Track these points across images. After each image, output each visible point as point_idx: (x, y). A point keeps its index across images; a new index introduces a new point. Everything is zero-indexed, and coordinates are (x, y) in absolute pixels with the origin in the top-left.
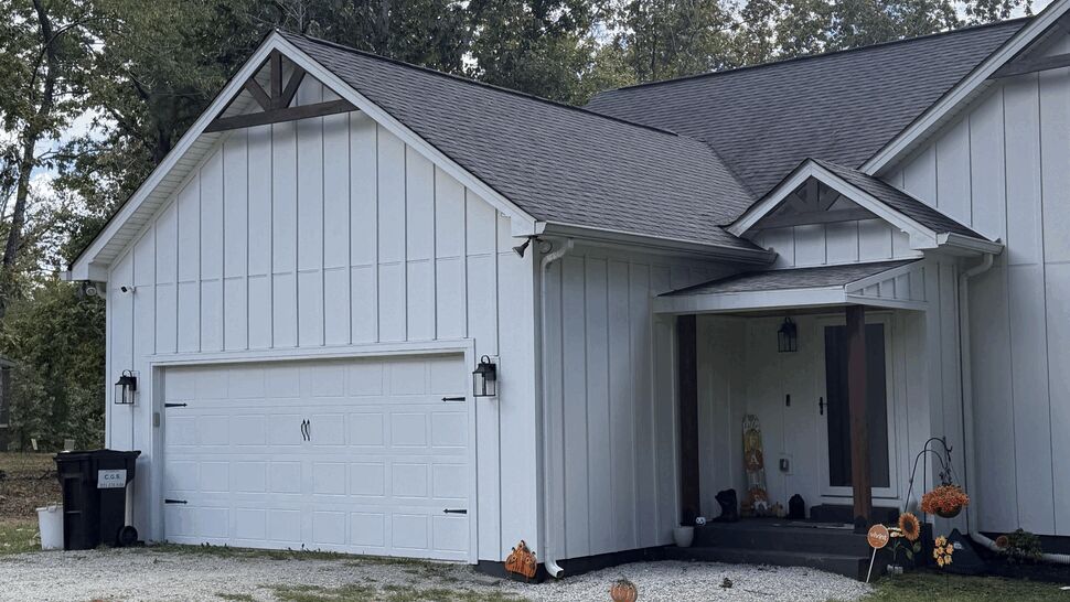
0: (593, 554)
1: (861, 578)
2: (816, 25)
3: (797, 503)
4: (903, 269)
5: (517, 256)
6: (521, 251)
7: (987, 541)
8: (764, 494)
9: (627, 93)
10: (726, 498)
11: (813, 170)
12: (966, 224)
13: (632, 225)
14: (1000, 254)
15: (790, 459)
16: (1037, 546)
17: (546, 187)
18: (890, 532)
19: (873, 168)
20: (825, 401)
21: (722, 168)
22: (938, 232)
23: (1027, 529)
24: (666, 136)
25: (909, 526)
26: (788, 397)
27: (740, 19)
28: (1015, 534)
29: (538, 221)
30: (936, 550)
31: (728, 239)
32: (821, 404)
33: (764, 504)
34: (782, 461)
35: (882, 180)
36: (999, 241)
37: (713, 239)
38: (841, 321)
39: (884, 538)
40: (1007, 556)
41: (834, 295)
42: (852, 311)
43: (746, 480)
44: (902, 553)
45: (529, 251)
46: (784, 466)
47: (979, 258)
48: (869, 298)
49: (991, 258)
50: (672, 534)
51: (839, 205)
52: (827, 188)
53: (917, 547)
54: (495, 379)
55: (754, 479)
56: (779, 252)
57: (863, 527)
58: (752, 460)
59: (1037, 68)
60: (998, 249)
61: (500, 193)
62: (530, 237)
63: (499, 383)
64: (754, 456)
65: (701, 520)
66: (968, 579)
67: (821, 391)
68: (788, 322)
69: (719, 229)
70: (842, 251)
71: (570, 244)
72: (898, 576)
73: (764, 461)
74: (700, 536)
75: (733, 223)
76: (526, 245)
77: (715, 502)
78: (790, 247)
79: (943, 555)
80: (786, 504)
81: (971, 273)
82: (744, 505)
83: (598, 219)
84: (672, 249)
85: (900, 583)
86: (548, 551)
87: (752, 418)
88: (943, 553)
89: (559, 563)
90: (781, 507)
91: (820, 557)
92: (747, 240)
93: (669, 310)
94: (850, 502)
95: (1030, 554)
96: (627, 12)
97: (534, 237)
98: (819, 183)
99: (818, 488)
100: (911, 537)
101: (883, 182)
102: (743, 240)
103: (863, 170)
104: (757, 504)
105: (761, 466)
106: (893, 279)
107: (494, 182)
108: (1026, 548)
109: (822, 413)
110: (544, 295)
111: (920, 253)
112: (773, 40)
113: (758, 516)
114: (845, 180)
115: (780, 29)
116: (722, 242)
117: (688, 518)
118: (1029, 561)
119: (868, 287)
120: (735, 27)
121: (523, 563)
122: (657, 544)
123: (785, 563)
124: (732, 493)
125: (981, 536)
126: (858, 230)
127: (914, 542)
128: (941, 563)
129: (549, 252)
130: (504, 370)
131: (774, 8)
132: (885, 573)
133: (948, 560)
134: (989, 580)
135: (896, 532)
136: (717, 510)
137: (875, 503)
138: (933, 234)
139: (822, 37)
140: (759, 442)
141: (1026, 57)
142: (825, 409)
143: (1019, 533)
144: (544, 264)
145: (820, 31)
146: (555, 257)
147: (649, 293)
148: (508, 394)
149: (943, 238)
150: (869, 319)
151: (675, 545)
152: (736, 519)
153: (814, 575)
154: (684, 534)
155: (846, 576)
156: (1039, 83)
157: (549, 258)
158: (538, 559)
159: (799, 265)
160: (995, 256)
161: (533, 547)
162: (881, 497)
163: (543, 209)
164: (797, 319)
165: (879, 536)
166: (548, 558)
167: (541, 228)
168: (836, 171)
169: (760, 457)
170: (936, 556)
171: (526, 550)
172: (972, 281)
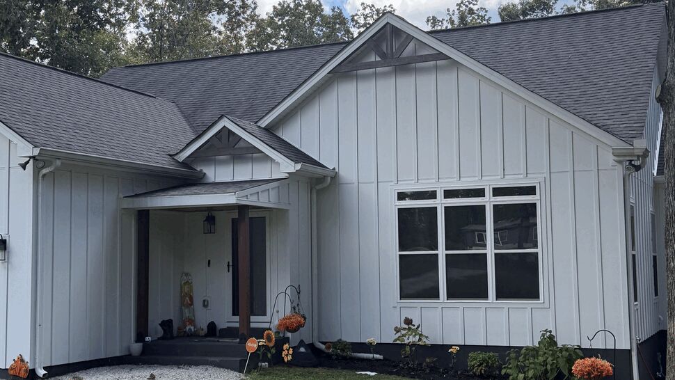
0: (71, 362)
1: (241, 371)
2: (270, 36)
3: (212, 326)
4: (275, 184)
5: (22, 169)
6: (24, 166)
7: (323, 347)
8: (192, 322)
9: (130, 70)
10: (167, 325)
11: (226, 123)
12: (317, 159)
13: (106, 152)
14: (335, 176)
15: (209, 299)
16: (348, 348)
17: (47, 126)
18: (259, 342)
19: (264, 123)
20: (231, 264)
21: (182, 119)
22: (296, 162)
23: (344, 339)
24: (147, 98)
25: (269, 339)
26: (209, 261)
27: (222, 29)
28: (336, 342)
29: (35, 147)
30: (284, 352)
31: (173, 163)
32: (228, 266)
33: (192, 328)
34: (204, 301)
35: (270, 131)
36: (334, 169)
37: (163, 163)
38: (236, 215)
39: (256, 346)
40: (333, 355)
41: (229, 199)
42: (242, 209)
43: (181, 313)
44: (265, 355)
45: (30, 166)
46: (205, 303)
47: (321, 179)
48: (252, 201)
49: (329, 178)
50: (129, 349)
51: (241, 144)
52: (234, 134)
53: (273, 351)
54: (5, 249)
55: (187, 313)
56: (207, 173)
57: (244, 340)
58: (186, 300)
59: (355, 68)
60: (333, 174)
61: (10, 128)
62: (30, 157)
63: (8, 252)
64: (187, 298)
65: (148, 339)
66: (306, 370)
67: (229, 258)
68: (210, 215)
69: (169, 157)
70: (243, 172)
71: (58, 163)
72: (264, 369)
73: (194, 302)
74: (147, 349)
75: (177, 154)
76: (27, 162)
77: (159, 328)
78: (213, 168)
79: (287, 355)
80: (205, 327)
81: (318, 187)
82: (179, 329)
83: (81, 147)
84: (132, 168)
85: (264, 373)
86: (37, 361)
87: (187, 274)
88: (287, 354)
89: (45, 368)
90: (202, 330)
91: (217, 359)
92: (186, 164)
93: (131, 206)
94: (237, 325)
95: (345, 354)
96: (148, 19)
97: (34, 157)
98: (229, 130)
99: (225, 318)
100: (271, 345)
101: (270, 132)
102: (184, 164)
103: (259, 124)
104: (188, 328)
105: (192, 304)
106: (269, 190)
107: (7, 121)
108: (343, 350)
109: (229, 271)
110: (40, 195)
111: (287, 175)
112: (244, 43)
113: (188, 336)
114: (244, 129)
115: (249, 37)
116: (170, 165)
117: (140, 337)
118: (344, 358)
119: (251, 195)
120: (220, 33)
121: (20, 369)
122: (118, 355)
123: (196, 364)
124: (170, 321)
125: (320, 344)
126: (253, 160)
127: (272, 348)
128: (286, 360)
129: (43, 167)
130: (12, 243)
131: (244, 23)
132: (256, 367)
133: (290, 358)
134: (317, 370)
135: (262, 342)
136: (160, 332)
137: (252, 325)
138: (293, 163)
139: (274, 43)
140: (191, 290)
141: (350, 62)
142: (231, 269)
143: (340, 341)
144: (41, 175)
145: (274, 40)
146: (48, 171)
147: (118, 195)
148: (14, 259)
149: (299, 166)
150: (252, 214)
151: (130, 355)
152: (172, 338)
153: (212, 370)
154: (137, 348)
155: (231, 370)
156: (357, 77)
157: (44, 171)
158: (30, 366)
159: (217, 181)
160: (331, 177)
161: (27, 358)
162: (257, 321)
163: (41, 140)
164: (215, 213)
165: (252, 345)
166: (37, 366)
167: (36, 152)
168: (239, 123)
169: (191, 298)
170: (283, 356)
171: (22, 361)
172: (318, 192)
